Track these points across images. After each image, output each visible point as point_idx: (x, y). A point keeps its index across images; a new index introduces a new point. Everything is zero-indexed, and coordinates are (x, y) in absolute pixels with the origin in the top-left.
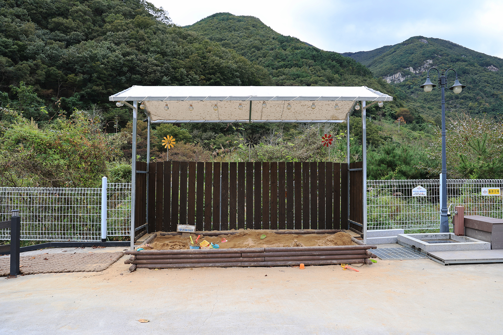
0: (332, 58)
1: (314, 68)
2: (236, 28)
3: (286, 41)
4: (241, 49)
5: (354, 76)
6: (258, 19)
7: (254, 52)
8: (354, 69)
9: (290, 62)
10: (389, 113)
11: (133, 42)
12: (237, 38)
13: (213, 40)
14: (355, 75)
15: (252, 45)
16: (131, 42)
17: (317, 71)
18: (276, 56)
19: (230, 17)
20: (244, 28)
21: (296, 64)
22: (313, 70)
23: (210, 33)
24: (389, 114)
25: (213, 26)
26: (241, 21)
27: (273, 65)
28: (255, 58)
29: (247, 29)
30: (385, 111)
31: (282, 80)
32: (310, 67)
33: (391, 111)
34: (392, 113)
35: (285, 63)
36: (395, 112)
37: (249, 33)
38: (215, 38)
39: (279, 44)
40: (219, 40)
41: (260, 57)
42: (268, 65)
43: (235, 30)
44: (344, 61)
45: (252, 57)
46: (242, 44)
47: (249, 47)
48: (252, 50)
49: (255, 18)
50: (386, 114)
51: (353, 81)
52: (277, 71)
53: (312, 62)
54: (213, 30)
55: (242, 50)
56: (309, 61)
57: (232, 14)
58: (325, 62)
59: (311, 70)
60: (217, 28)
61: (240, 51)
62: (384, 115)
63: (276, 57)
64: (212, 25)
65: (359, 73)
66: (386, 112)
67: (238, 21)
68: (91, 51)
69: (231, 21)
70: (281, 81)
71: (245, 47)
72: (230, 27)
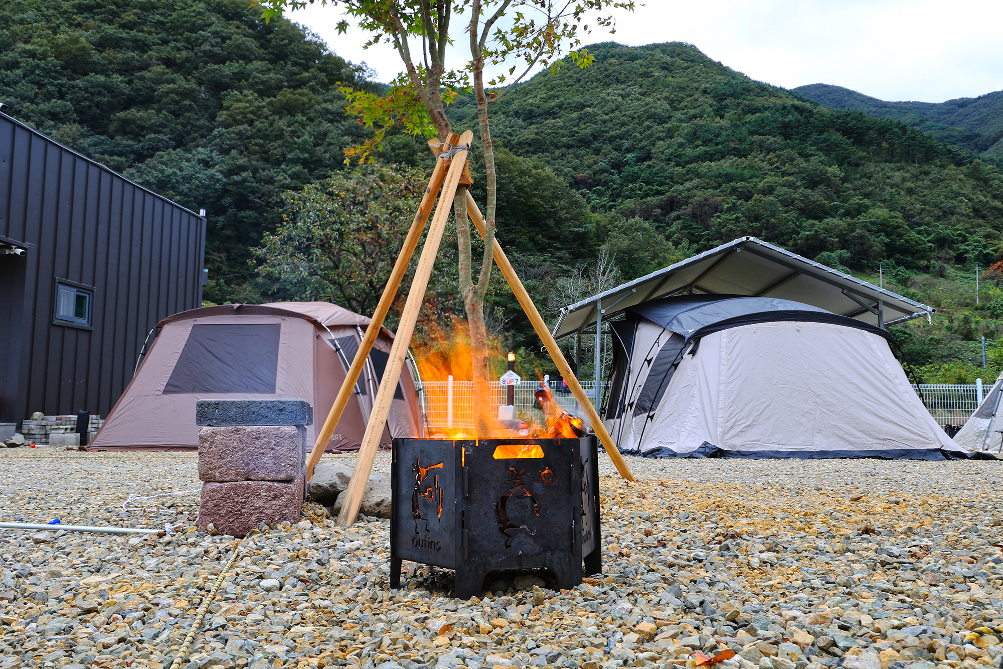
0: (838, 127)
1: (776, 156)
2: (622, 76)
3: (732, 95)
4: (619, 124)
5: (893, 165)
6: (692, 46)
7: (649, 127)
8: (896, 146)
9: (720, 146)
10: (977, 253)
11: (256, 144)
12: (616, 100)
13: (566, 109)
14: (898, 162)
15: (645, 112)
16: (253, 145)
17: (784, 163)
18: (695, 134)
19: (614, 51)
20: (640, 75)
21: (734, 149)
22: (775, 159)
23: (560, 93)
24: (976, 256)
25: (570, 77)
26: (636, 59)
27: (679, 156)
28: (648, 142)
29: (646, 75)
30: (965, 249)
31: (689, 190)
32: (768, 153)
33: (985, 247)
34: (985, 252)
35: (708, 149)
36: (994, 251)
37: (648, 84)
38: (569, 104)
39: (715, 103)
40: (577, 108)
41: (659, 139)
42: (669, 158)
43: (618, 81)
44: (869, 129)
45: (642, 140)
46: (624, 113)
47: (639, 117)
48: (646, 123)
49: (686, 46)
50: (966, 257)
51: (888, 178)
52: (684, 171)
53: (775, 141)
54: (568, 86)
55: (622, 126)
56: (768, 140)
57: (619, 45)
58: (814, 136)
59: (770, 159)
60: (579, 81)
61: (616, 130)
62: (960, 259)
63: (693, 137)
64: (569, 74)
65: (908, 156)
66: (967, 252)
67: (629, 60)
68: (162, 172)
69: (613, 60)
70: (686, 193)
71: (630, 119)
72: (607, 76)
